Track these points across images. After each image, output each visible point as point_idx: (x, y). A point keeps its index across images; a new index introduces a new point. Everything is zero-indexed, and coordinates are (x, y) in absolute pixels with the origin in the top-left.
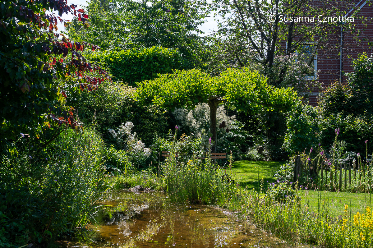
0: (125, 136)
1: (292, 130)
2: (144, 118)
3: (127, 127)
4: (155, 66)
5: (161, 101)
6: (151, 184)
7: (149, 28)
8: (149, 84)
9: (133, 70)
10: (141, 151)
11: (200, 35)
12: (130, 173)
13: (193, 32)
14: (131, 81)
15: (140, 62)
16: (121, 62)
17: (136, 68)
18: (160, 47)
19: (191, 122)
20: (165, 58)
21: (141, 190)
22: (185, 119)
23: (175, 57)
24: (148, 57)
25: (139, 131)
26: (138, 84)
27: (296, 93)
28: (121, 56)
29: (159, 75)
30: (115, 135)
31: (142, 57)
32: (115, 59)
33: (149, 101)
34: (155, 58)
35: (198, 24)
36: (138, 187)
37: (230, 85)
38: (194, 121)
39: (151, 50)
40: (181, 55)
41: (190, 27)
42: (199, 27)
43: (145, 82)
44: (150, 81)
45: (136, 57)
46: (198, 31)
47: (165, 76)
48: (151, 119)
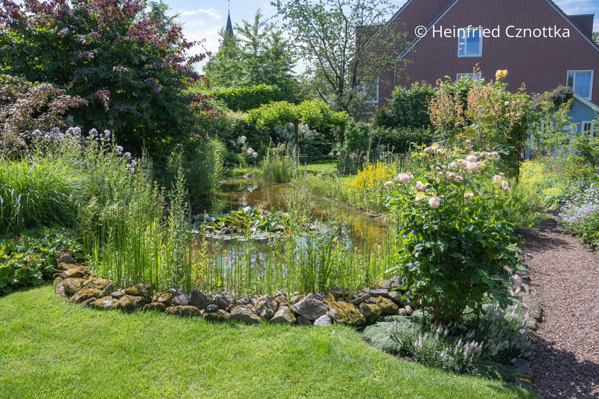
0: (241, 145)
1: (348, 139)
2: (254, 133)
3: (243, 139)
4: (261, 98)
5: (262, 122)
6: (256, 173)
7: (257, 72)
8: (255, 111)
9: (247, 101)
10: (251, 154)
11: (293, 74)
12: (243, 166)
13: (289, 73)
14: (244, 109)
15: (252, 96)
16: (239, 96)
17: (249, 100)
18: (265, 85)
19: (286, 135)
20: (268, 92)
21: (250, 176)
22: (282, 133)
23: (275, 91)
24: (257, 92)
25: (251, 142)
26: (248, 111)
27: (348, 115)
28: (239, 92)
29: (261, 105)
30: (234, 145)
31: (253, 92)
32: (235, 94)
33: (255, 122)
34: (262, 92)
35: (291, 67)
36: (248, 175)
37: (304, 111)
38: (288, 134)
39: (259, 87)
40: (280, 89)
41: (286, 70)
42: (292, 69)
43: (253, 110)
44: (256, 109)
45: (249, 93)
46: (292, 71)
47: (265, 106)
48: (259, 134)
